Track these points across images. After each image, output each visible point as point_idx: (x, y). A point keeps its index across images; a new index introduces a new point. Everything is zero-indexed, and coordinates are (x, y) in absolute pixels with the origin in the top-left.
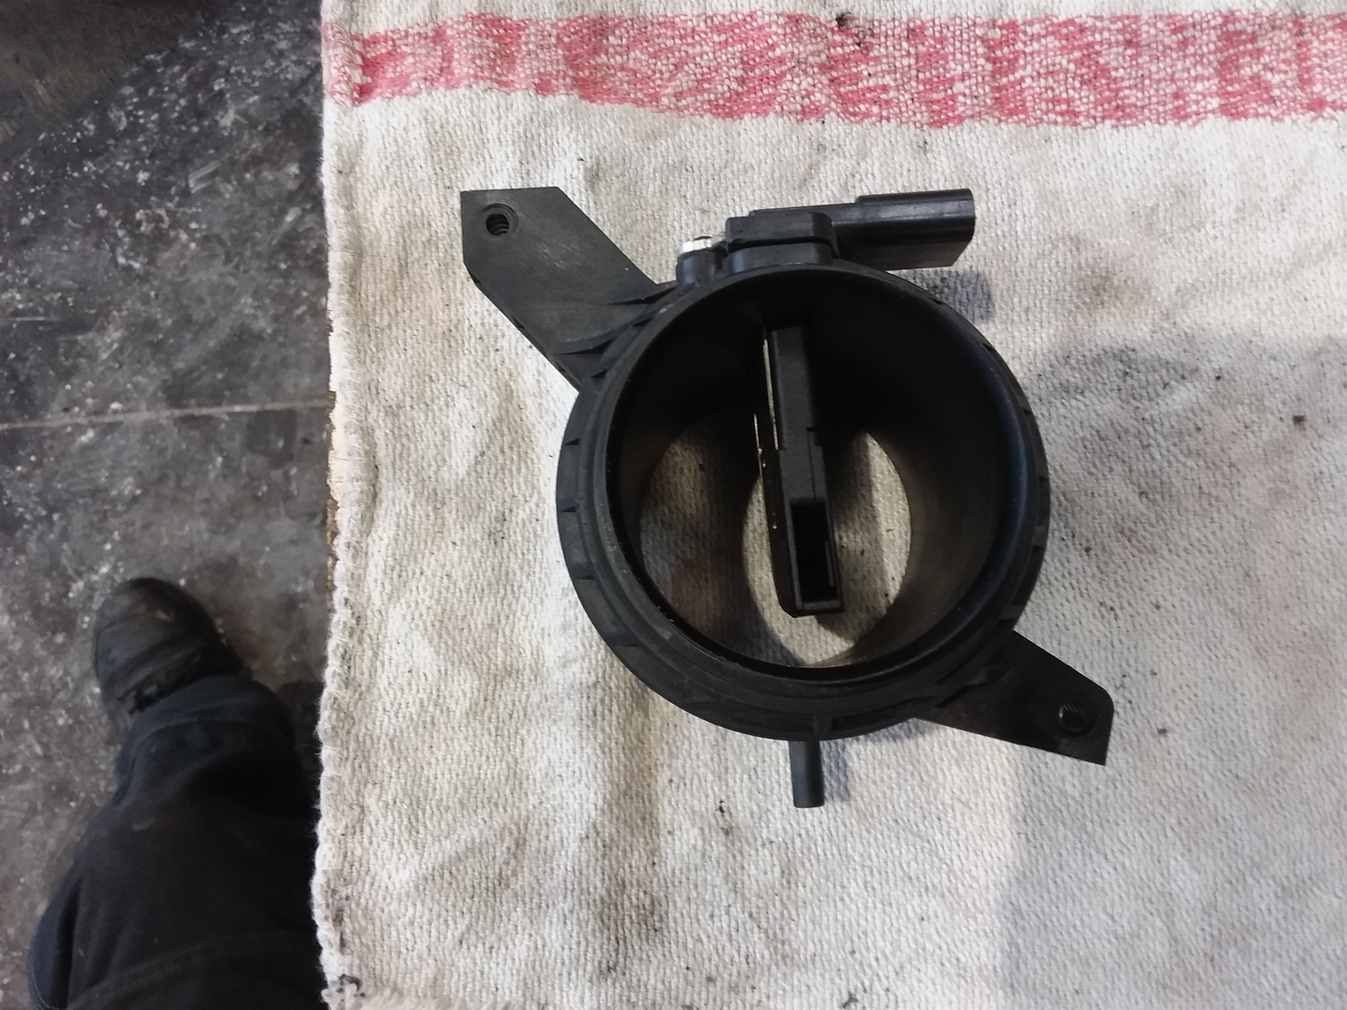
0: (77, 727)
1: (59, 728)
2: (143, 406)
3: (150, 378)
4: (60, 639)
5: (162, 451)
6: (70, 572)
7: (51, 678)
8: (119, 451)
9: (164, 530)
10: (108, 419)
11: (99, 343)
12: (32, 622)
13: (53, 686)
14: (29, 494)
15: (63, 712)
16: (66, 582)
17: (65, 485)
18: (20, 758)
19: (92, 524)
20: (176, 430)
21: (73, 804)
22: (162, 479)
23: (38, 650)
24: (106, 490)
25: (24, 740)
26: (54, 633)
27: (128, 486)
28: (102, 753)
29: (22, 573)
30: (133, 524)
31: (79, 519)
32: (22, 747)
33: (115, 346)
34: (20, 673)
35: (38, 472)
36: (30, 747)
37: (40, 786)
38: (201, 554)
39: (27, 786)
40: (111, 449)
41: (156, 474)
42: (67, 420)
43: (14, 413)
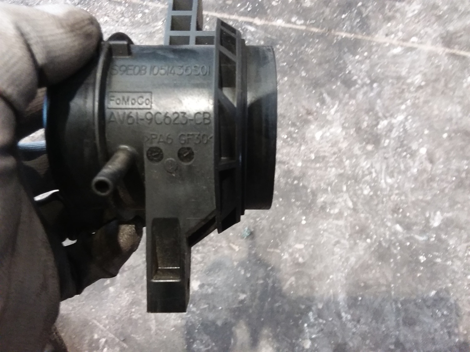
0: (375, 197)
1: (364, 195)
2: (429, 42)
3: (435, 30)
4: (370, 147)
5: (438, 67)
6: (380, 114)
7: (362, 167)
8: (414, 62)
9: (435, 106)
10: (409, 44)
11: (407, 8)
12: (355, 135)
13: (363, 172)
14: (361, 71)
15: (368, 187)
16: (377, 120)
17: (382, 70)
18: (338, 206)
19: (395, 93)
20: (446, 58)
21: (369, 241)
22: (437, 80)
23: (357, 150)
24: (405, 78)
25: (342, 196)
26: (367, 143)
27: (418, 79)
28: (390, 216)
29: (352, 109)
30: (419, 98)
31: (388, 90)
32: (340, 200)
33: (416, 12)
34: (344, 160)
35: (368, 61)
36: (345, 201)
37: (349, 224)
38: (456, 123)
39: (341, 222)
40: (409, 59)
41: (434, 77)
42: (386, 39)
43: (358, 30)
